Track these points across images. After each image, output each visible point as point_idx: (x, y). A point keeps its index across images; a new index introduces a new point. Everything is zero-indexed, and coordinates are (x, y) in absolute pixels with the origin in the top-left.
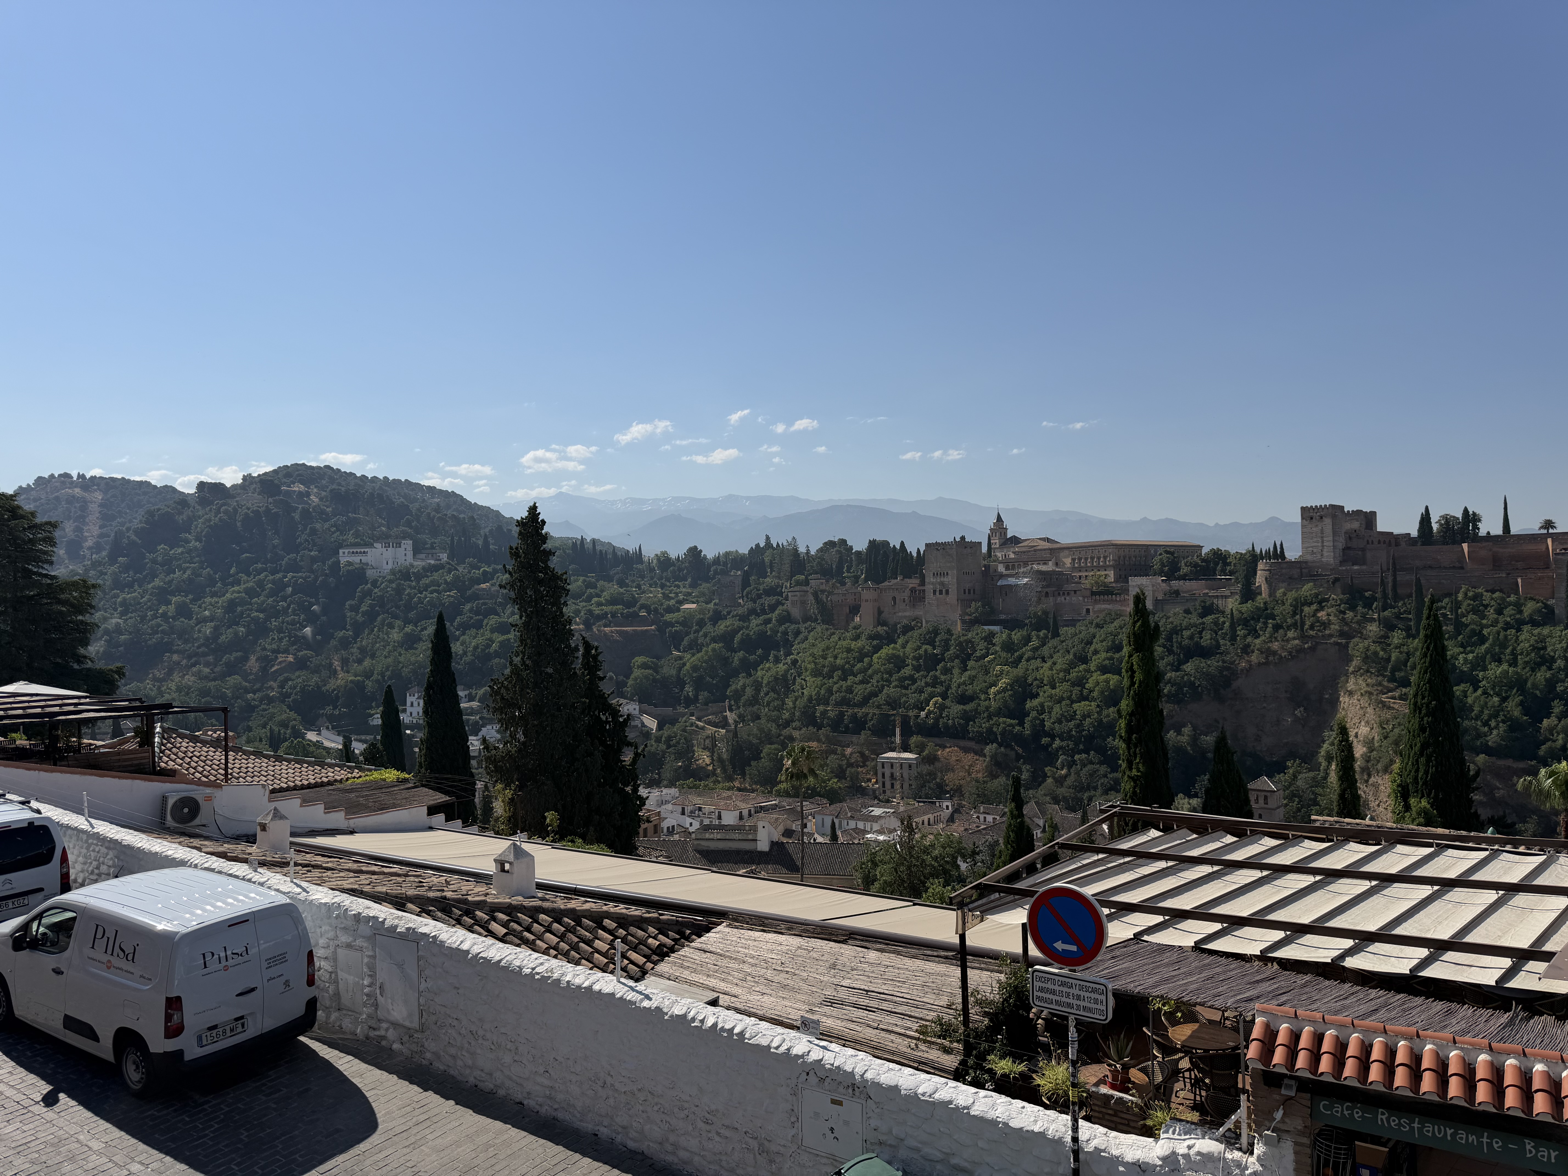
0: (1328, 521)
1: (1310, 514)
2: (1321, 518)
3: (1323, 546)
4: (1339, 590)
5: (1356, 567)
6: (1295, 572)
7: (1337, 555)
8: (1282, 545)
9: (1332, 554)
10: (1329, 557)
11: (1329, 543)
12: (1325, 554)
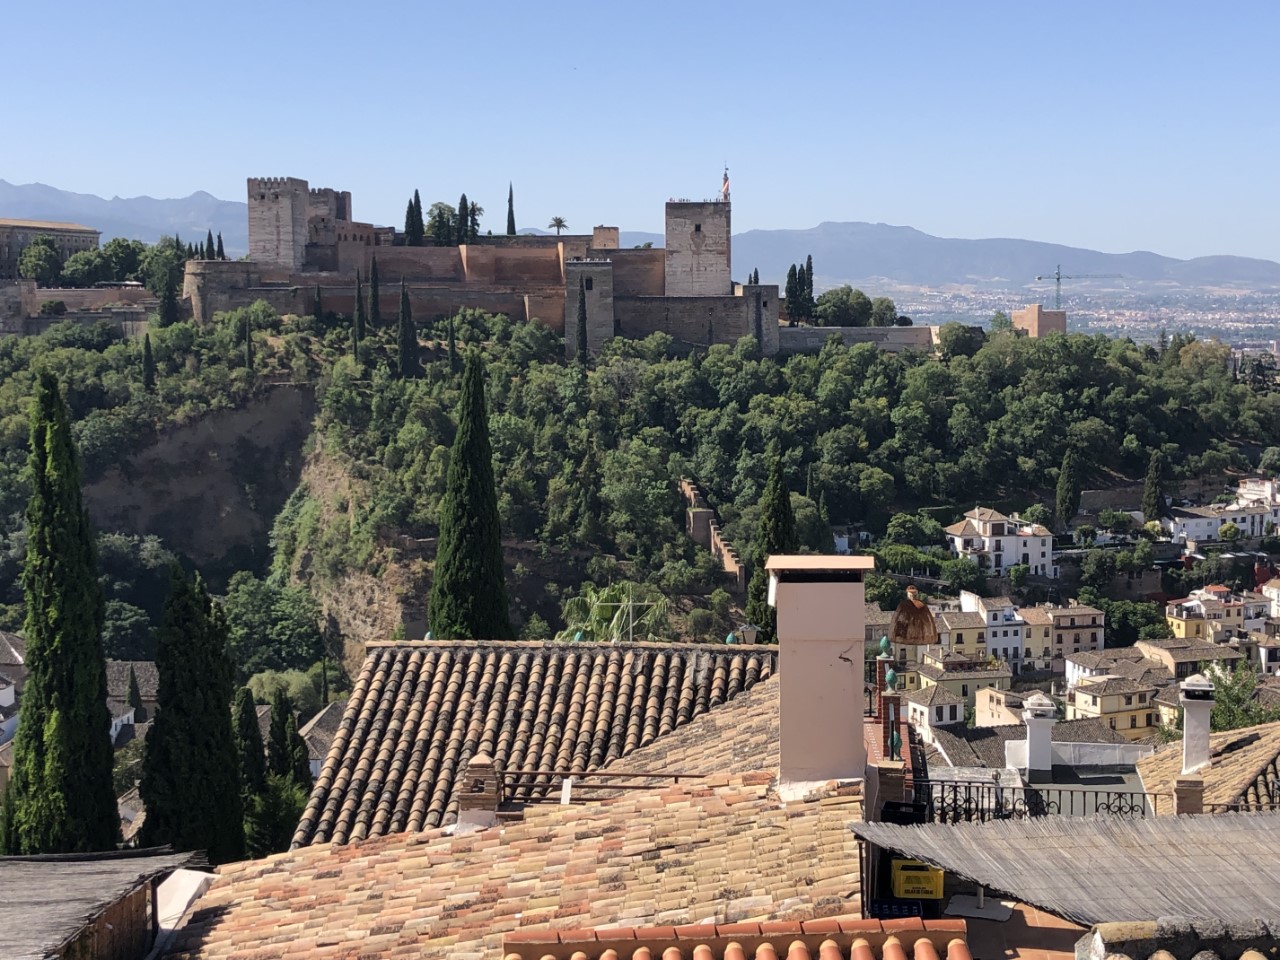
0: (285, 203)
1: (262, 191)
2: (277, 197)
3: (279, 240)
4: (301, 308)
5: (324, 274)
6: (240, 278)
7: (299, 255)
8: (219, 237)
9: (292, 253)
10: (288, 257)
11: (287, 236)
12: (282, 252)
